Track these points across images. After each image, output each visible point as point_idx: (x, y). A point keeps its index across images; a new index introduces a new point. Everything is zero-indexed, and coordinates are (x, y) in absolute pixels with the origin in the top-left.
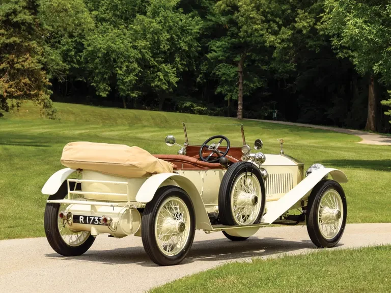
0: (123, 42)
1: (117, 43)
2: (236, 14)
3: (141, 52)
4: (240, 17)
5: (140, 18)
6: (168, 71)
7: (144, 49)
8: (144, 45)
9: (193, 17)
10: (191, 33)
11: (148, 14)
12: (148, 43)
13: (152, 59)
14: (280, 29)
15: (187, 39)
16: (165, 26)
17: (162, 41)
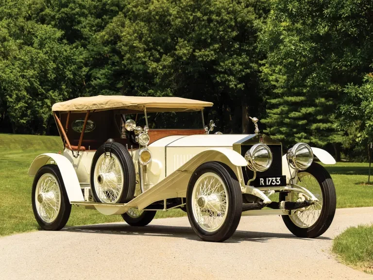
0: (11, 72)
1: (7, 73)
2: (119, 44)
3: (29, 81)
4: (123, 47)
5: (28, 49)
6: (55, 98)
7: (33, 78)
8: (32, 74)
9: (77, 47)
10: (75, 62)
11: (35, 45)
12: (36, 72)
13: (40, 87)
14: (161, 57)
15: (72, 68)
16: (51, 56)
17: (49, 70)
